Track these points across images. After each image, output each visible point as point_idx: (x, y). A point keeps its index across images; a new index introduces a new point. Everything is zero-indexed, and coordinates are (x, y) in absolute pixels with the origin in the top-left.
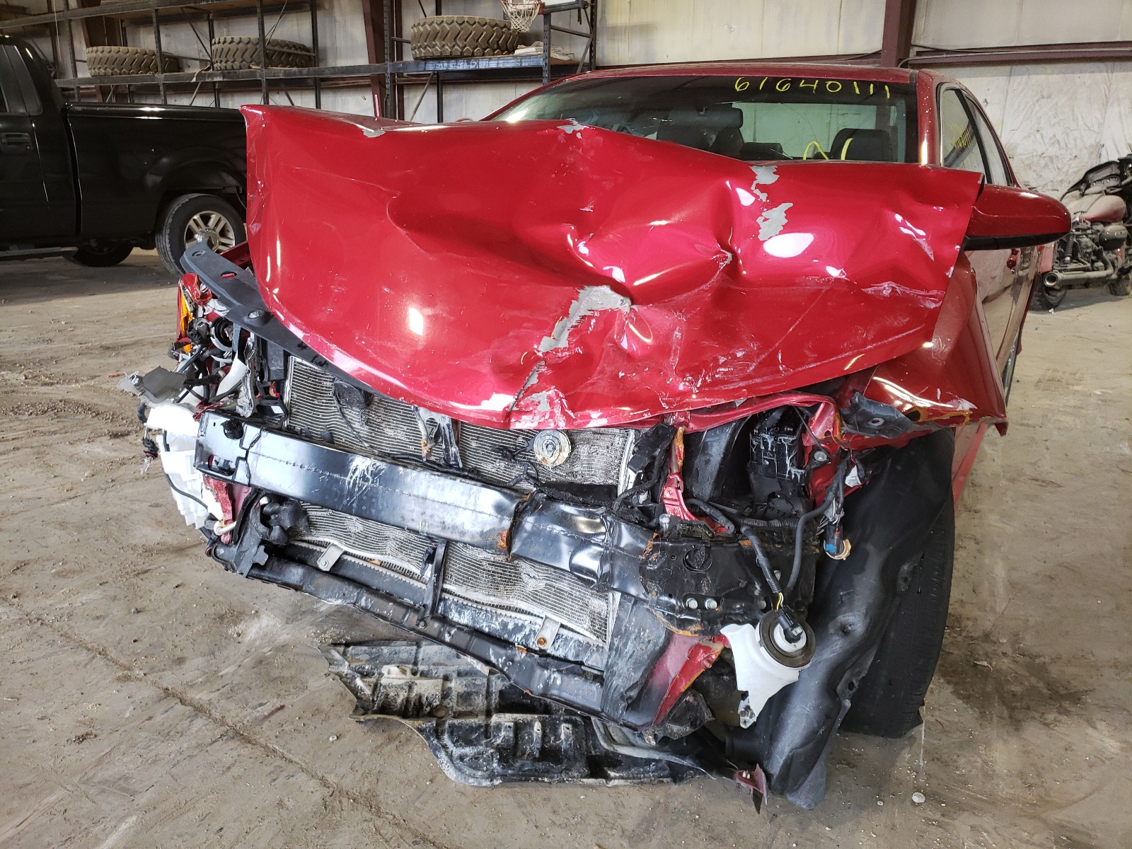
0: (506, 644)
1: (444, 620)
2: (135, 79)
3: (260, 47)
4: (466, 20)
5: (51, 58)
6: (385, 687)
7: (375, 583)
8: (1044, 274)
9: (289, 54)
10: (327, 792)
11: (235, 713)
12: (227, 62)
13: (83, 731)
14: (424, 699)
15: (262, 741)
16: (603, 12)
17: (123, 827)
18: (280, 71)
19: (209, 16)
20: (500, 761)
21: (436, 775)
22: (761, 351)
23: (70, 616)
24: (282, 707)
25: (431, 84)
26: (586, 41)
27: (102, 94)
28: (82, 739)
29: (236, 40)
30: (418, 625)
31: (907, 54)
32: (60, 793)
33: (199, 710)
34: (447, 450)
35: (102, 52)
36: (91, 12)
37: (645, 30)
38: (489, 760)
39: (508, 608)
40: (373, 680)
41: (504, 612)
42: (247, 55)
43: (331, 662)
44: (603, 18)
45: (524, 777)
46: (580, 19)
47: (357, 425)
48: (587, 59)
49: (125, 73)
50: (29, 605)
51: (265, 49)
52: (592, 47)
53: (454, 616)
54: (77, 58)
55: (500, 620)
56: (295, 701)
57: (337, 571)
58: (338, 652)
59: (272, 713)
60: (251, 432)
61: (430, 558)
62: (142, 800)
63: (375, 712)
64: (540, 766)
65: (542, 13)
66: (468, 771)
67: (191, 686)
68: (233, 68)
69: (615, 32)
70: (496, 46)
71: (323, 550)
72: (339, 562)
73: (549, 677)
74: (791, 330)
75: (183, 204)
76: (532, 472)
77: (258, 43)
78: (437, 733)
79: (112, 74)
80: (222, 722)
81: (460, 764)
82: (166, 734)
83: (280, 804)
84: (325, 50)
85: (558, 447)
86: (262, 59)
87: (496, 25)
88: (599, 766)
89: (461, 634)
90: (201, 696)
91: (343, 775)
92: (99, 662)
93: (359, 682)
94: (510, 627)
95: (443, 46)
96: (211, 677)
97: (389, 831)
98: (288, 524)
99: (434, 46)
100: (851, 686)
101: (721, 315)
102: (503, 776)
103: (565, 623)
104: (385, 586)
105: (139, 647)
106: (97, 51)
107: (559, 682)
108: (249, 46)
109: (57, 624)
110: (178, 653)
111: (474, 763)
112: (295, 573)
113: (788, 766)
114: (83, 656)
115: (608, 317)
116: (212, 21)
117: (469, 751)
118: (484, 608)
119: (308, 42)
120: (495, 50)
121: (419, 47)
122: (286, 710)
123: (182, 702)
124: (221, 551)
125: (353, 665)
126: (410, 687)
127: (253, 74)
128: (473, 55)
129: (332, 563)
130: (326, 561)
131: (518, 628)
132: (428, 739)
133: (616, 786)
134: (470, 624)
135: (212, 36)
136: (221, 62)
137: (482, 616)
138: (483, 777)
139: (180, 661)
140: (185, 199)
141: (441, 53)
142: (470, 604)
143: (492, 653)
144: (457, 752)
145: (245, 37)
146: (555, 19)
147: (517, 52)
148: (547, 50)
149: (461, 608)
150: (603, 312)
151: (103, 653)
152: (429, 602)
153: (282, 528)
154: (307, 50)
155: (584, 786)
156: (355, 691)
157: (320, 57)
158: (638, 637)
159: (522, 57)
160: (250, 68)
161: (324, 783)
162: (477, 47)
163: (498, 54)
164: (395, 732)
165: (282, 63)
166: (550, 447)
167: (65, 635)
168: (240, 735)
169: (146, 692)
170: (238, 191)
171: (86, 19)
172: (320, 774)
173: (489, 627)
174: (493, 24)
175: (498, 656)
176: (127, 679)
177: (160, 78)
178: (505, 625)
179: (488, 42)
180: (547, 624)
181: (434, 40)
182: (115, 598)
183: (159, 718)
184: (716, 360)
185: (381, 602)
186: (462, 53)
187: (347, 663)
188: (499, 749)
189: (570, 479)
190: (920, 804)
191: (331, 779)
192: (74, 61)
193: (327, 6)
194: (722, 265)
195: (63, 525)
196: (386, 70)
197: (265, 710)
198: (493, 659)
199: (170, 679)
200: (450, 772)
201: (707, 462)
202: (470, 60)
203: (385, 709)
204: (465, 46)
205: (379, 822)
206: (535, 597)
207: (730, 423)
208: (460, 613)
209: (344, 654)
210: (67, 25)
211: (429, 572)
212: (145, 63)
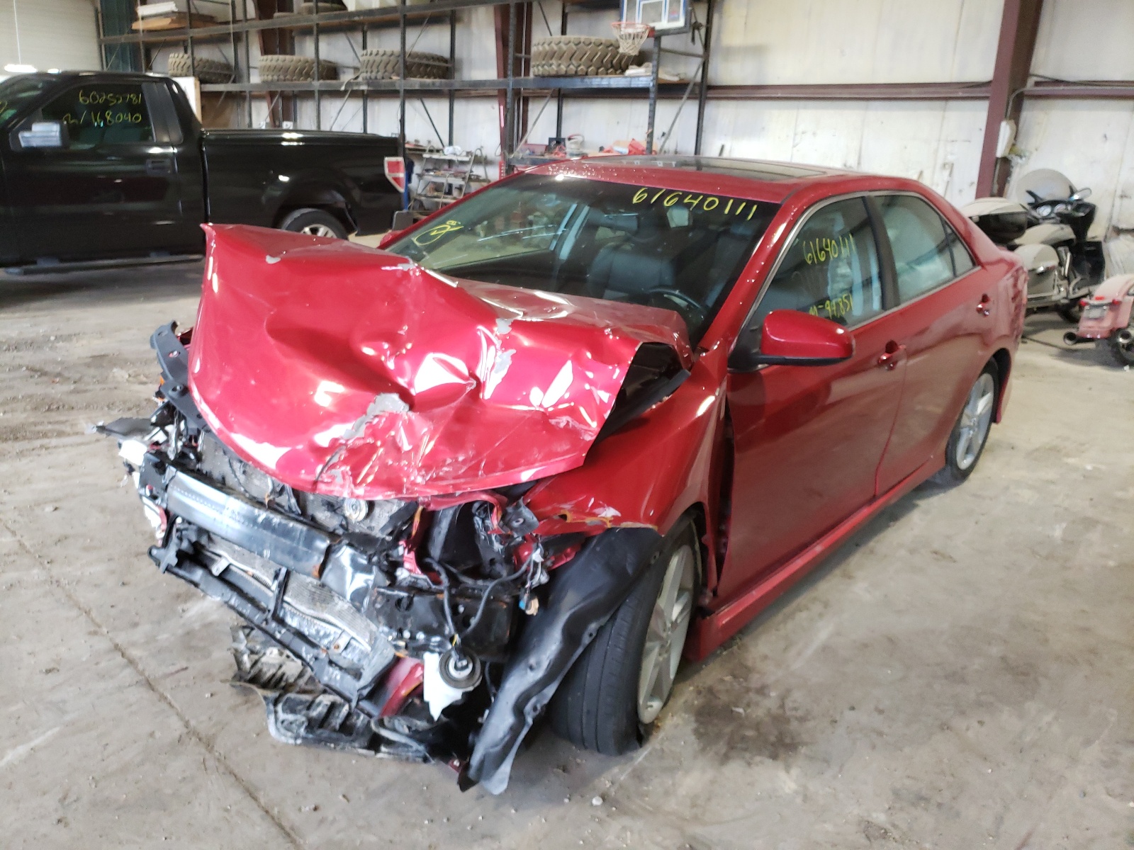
0: (313, 645)
1: (281, 622)
2: (295, 86)
3: (401, 61)
4: (582, 40)
5: (233, 63)
6: (262, 664)
7: (246, 589)
8: (1119, 330)
9: (427, 66)
10: (185, 730)
11: (154, 668)
12: (372, 72)
13: (52, 666)
14: (285, 678)
15: (161, 690)
16: (719, 32)
17: (49, 733)
18: (416, 82)
19: (363, 28)
20: (306, 728)
21: (262, 732)
22: (474, 457)
23: (78, 582)
24: (186, 668)
25: (552, 97)
26: (699, 61)
27: (271, 96)
28: (48, 671)
29: (381, 53)
30: (262, 623)
31: (1024, 83)
32: (20, 705)
33: (131, 662)
34: (289, 500)
35: (271, 60)
36: (266, 24)
37: (757, 51)
38: (299, 726)
39: (324, 621)
40: (255, 657)
41: (318, 622)
42: (389, 67)
43: (235, 639)
44: (718, 38)
45: (319, 741)
46: (693, 39)
47: (238, 474)
48: (699, 78)
49: (288, 80)
50: (56, 571)
51: (405, 62)
52: (705, 66)
53: (289, 620)
54: (251, 65)
55: (316, 627)
56: (197, 665)
57: (223, 578)
58: (244, 633)
59: (177, 672)
60: (171, 470)
61: (276, 576)
62: (68, 718)
63: (245, 681)
64: (334, 735)
65: (653, 36)
66: (283, 730)
67: (133, 644)
68: (376, 78)
69: (729, 52)
70: (609, 66)
71: (216, 558)
72: (227, 570)
73: (332, 673)
74: (497, 444)
75: (295, 219)
76: (344, 523)
77: (399, 56)
78: (276, 703)
79: (278, 80)
80: (142, 673)
81: (279, 724)
82: (102, 676)
83: (152, 735)
84: (461, 61)
85: (359, 508)
86: (402, 71)
87: (611, 45)
88: (375, 743)
89: (288, 633)
90: (135, 653)
91: (201, 723)
92: (83, 618)
93: (245, 658)
94: (322, 633)
95: (559, 65)
96: (151, 639)
97: (211, 763)
98: (194, 539)
99: (551, 65)
100: (535, 709)
101: (457, 428)
102: (304, 738)
103: (355, 636)
104: (252, 593)
105: (113, 611)
106: (267, 60)
107: (338, 677)
108: (392, 58)
109: (67, 587)
110: (137, 619)
111: (288, 727)
112: (198, 574)
113: (482, 763)
114: (74, 613)
115: (393, 419)
116: (366, 32)
117: (291, 717)
118: (307, 617)
119: (447, 55)
120: (607, 70)
121: (538, 65)
122: (188, 671)
123: (123, 655)
124: (154, 552)
125: (249, 645)
126: (281, 666)
127: (393, 84)
128: (587, 74)
129: (221, 569)
130: (217, 569)
131: (326, 635)
132: (267, 704)
133: (381, 759)
134: (298, 628)
135: (364, 47)
136: (367, 72)
137: (305, 622)
138: (291, 737)
139: (135, 625)
140: (297, 214)
141: (557, 71)
142: (298, 613)
143: (304, 650)
144: (282, 716)
145: (389, 50)
146: (666, 42)
147: (628, 72)
148: (656, 72)
149: (293, 615)
150: (391, 414)
151: (88, 613)
152: (272, 607)
153: (190, 541)
154: (445, 61)
155: (360, 755)
156: (239, 663)
157: (457, 67)
158: (381, 653)
159: (632, 77)
160: (391, 78)
161: (187, 725)
162: (591, 66)
163: (611, 73)
164: (251, 697)
165: (420, 74)
166: (354, 507)
167: (69, 597)
168: (149, 685)
169: (102, 644)
170: (347, 206)
171: (262, 30)
172: (187, 718)
173: (308, 630)
174: (609, 44)
175: (307, 653)
176: (95, 633)
177: (317, 85)
178: (318, 632)
179: (602, 61)
180: (343, 635)
181: (551, 59)
182: (113, 572)
183: (103, 665)
184: (445, 461)
185: (244, 602)
186: (576, 72)
187: (246, 642)
188: (310, 720)
189: (368, 532)
190: (596, 806)
191: (193, 723)
192: (249, 67)
193: (466, 20)
194: (469, 389)
195: (103, 510)
196: (508, 86)
197: (173, 669)
198: (304, 655)
199: (121, 639)
200: (272, 729)
201: (440, 533)
202: (584, 78)
203: (255, 680)
204: (579, 66)
205: (208, 756)
206: (340, 615)
207: (453, 507)
208: (292, 618)
209: (247, 636)
210: (244, 36)
211: (274, 586)
212: (304, 72)
